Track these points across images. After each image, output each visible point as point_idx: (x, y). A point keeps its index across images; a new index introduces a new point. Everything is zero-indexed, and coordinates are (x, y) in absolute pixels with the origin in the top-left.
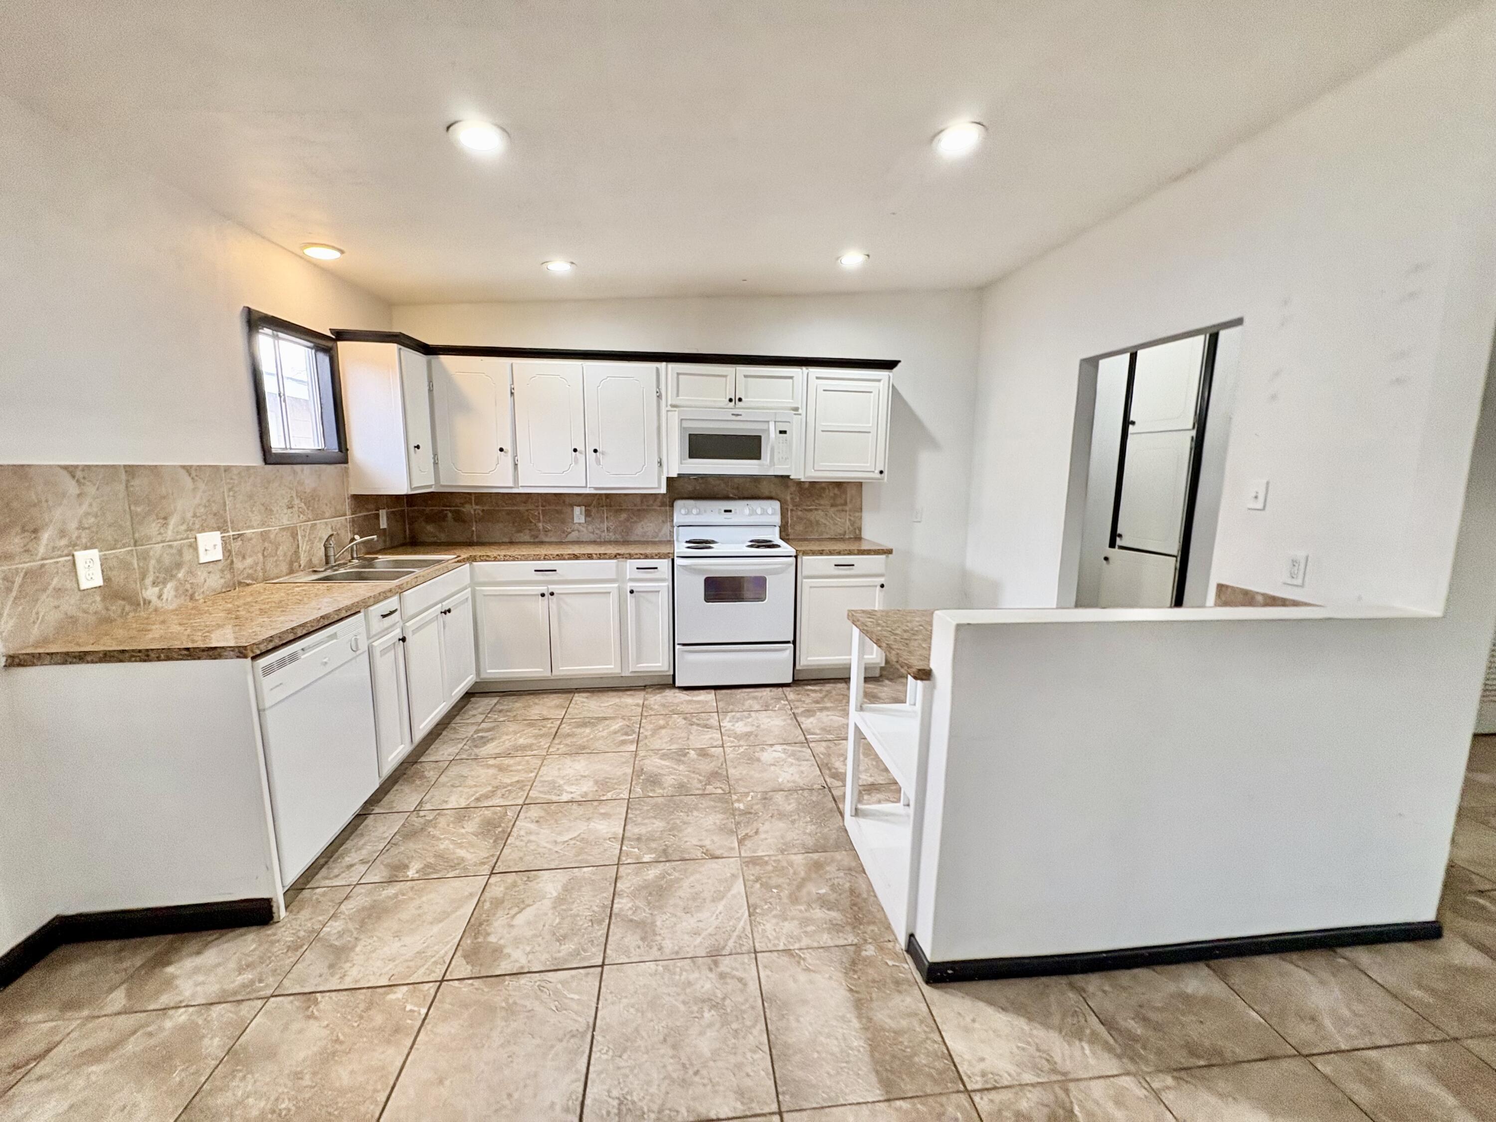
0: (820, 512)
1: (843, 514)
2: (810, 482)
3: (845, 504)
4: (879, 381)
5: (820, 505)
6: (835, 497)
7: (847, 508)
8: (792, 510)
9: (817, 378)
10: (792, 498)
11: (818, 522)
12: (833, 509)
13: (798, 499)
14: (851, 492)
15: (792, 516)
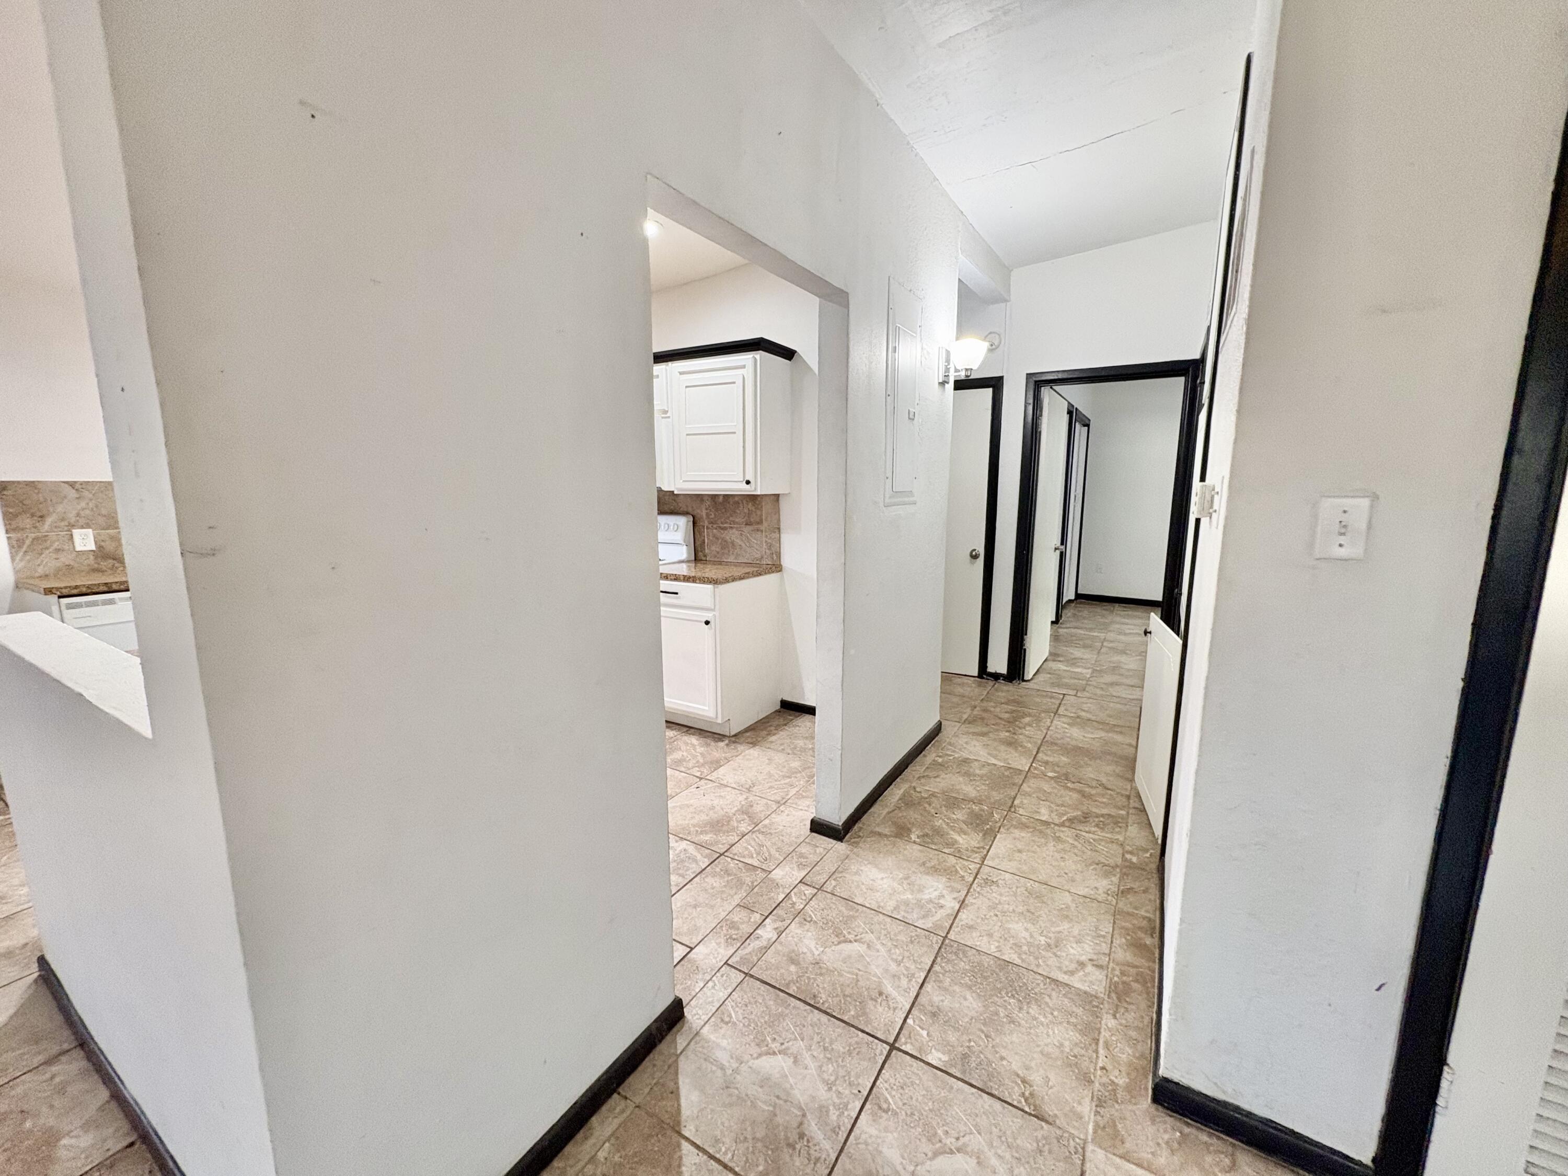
0: (734, 530)
1: (759, 535)
2: (725, 496)
3: (760, 522)
4: (744, 367)
5: (734, 522)
6: (750, 513)
7: (763, 528)
8: (708, 528)
9: (681, 373)
10: (708, 515)
11: (733, 543)
12: (749, 528)
13: (713, 516)
14: (767, 507)
15: (708, 535)
